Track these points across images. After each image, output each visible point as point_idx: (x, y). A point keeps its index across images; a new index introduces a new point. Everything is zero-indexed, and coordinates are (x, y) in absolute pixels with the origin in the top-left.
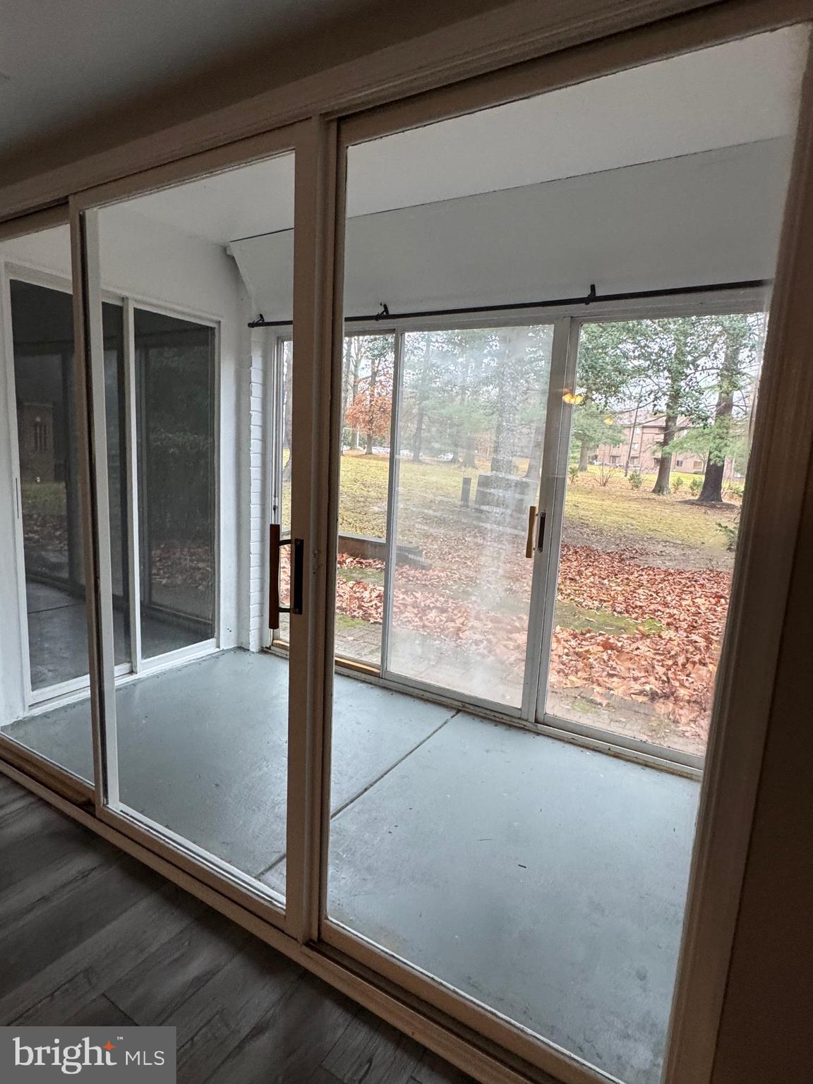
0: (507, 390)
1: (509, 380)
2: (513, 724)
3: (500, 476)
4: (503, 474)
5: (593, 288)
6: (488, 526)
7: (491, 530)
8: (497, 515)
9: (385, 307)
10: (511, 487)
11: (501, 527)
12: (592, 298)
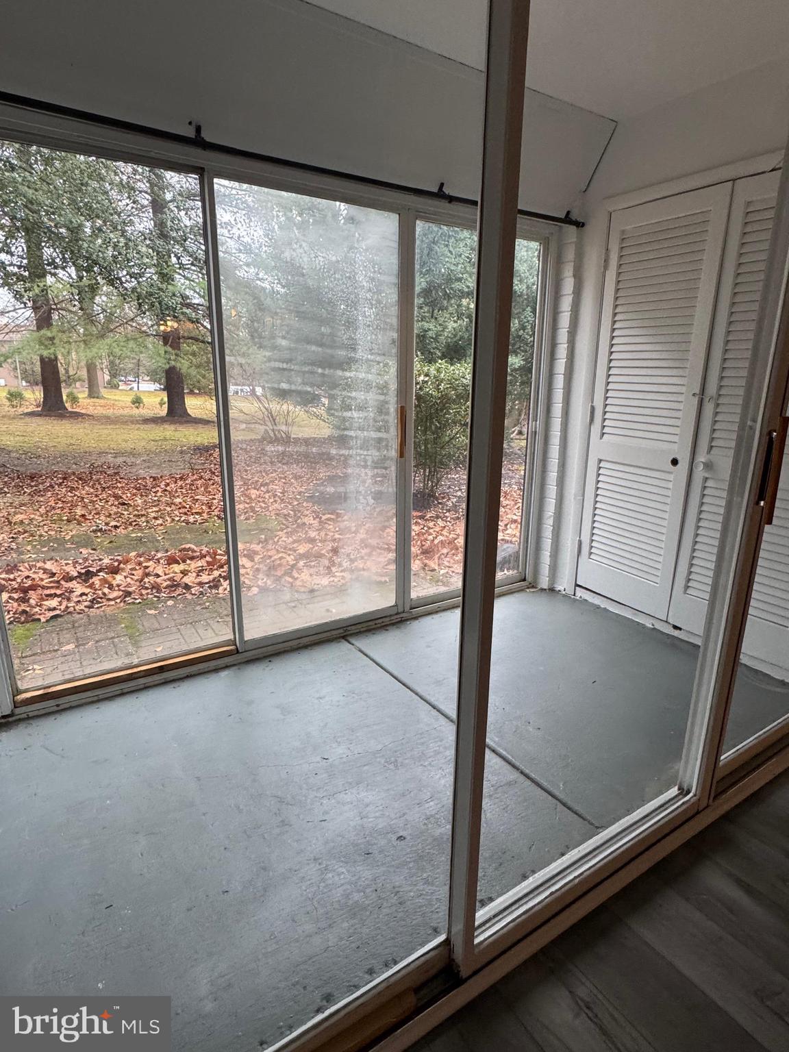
0: (360, 279)
1: (361, 268)
2: (393, 621)
3: (361, 377)
4: (364, 375)
5: (442, 185)
6: (352, 433)
7: (356, 437)
8: (360, 421)
9: (198, 129)
10: (371, 388)
11: (365, 432)
12: (440, 195)
